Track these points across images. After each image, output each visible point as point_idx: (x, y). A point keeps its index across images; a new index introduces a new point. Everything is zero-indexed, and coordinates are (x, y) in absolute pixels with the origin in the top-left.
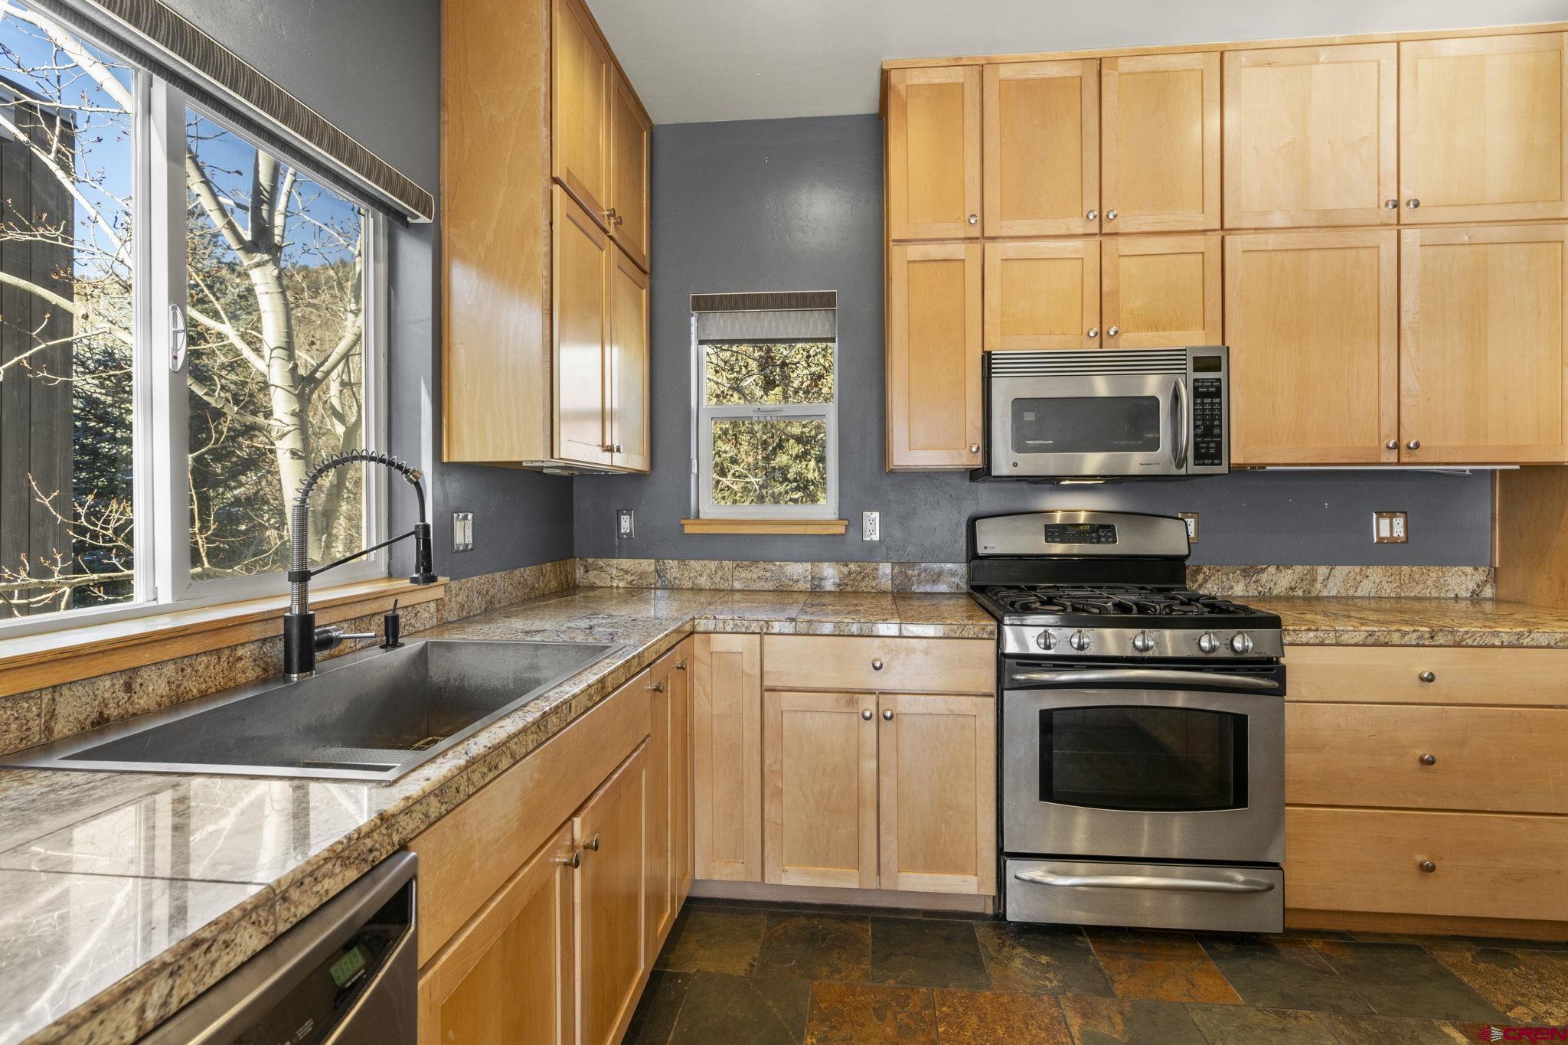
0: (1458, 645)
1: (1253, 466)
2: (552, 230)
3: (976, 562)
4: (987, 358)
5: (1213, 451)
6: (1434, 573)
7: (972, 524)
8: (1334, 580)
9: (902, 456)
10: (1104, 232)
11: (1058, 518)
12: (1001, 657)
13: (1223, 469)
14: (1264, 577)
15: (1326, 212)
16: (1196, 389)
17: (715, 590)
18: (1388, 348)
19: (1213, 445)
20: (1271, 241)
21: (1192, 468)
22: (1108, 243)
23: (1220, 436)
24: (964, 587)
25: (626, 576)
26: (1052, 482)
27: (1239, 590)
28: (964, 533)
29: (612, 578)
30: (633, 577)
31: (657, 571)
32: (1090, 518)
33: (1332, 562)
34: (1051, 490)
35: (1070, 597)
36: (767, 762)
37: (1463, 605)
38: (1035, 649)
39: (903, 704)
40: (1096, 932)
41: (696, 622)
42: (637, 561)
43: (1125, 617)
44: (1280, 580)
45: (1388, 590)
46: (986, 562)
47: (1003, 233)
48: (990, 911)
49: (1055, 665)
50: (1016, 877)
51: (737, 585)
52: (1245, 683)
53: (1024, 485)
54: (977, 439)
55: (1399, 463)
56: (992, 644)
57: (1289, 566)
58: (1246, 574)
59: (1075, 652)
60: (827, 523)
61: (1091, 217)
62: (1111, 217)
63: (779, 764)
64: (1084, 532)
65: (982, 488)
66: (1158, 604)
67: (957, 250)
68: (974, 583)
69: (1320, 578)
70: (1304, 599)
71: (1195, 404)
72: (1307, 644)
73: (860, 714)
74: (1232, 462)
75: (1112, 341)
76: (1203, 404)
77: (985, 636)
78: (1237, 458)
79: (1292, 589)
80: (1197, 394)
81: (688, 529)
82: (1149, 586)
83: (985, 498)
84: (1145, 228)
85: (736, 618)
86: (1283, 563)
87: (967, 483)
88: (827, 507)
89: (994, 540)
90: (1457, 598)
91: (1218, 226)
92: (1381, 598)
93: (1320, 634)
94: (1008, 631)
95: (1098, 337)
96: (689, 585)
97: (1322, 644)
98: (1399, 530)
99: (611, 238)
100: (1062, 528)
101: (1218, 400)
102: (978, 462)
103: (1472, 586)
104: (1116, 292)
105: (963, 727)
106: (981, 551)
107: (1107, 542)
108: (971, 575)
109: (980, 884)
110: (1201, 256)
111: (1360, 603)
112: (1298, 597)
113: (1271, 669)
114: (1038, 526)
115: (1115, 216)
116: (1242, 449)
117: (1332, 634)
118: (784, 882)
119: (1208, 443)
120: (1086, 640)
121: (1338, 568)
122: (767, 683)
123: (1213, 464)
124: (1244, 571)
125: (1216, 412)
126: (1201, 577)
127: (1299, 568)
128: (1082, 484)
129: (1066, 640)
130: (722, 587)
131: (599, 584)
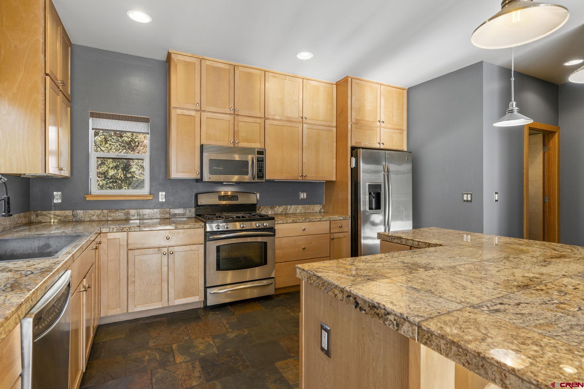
0: (310, 222)
1: (272, 180)
2: (45, 92)
3: (198, 207)
4: (202, 146)
5: (261, 176)
6: (312, 206)
7: (196, 196)
8: (291, 209)
9: (175, 174)
10: (235, 114)
11: (223, 193)
12: (206, 233)
13: (264, 180)
14: (276, 209)
15: (288, 117)
16: (258, 159)
17: (100, 221)
18: (300, 152)
19: (262, 174)
20: (276, 123)
21: (256, 180)
22: (236, 117)
23: (263, 172)
24: (194, 216)
25: (58, 217)
26: (221, 183)
27: (270, 213)
28: (194, 199)
29: (50, 218)
30: (61, 218)
31: (73, 215)
32: (231, 193)
33: (291, 205)
34: (220, 185)
35: (225, 215)
36: (129, 273)
37: (318, 214)
38: (215, 229)
39: (176, 249)
40: (231, 304)
41: (102, 229)
42: (63, 211)
43: (239, 219)
44: (279, 209)
45: (303, 211)
46: (200, 207)
47: (207, 110)
48: (202, 306)
49: (220, 233)
50: (210, 293)
51: (110, 219)
52: (266, 234)
53: (212, 184)
54: (198, 170)
55: (302, 180)
56: (203, 229)
57: (281, 206)
58: (271, 208)
59: (225, 229)
60: (146, 196)
61: (232, 109)
62: (237, 110)
63: (134, 273)
64: (230, 198)
65: (199, 184)
66: (247, 216)
67: (193, 113)
68: (197, 214)
69: (288, 209)
70: (285, 214)
71: (257, 163)
72: (280, 224)
73: (162, 253)
74: (266, 179)
75: (237, 144)
76: (259, 163)
77: (201, 227)
78: (268, 177)
79: (282, 212)
80: (258, 161)
81: (88, 199)
82: (247, 212)
83: (201, 188)
84: (245, 114)
85: (117, 227)
86: (280, 205)
87: (195, 183)
88: (146, 190)
89: (204, 200)
90: (316, 212)
91: (264, 117)
92: (301, 213)
93: (283, 221)
94: (207, 225)
95: (233, 143)
96: (87, 219)
97: (283, 223)
98: (305, 196)
99: (60, 90)
100: (224, 196)
101: (263, 163)
102: (199, 177)
103: (319, 209)
104: (238, 131)
105: (194, 254)
106: (199, 204)
107: (236, 200)
108: (196, 211)
109: (199, 298)
110: (259, 124)
111: (297, 214)
112: (283, 214)
113: (272, 230)
114: (216, 196)
115: (238, 110)
116: (269, 175)
117: (285, 221)
118: (135, 311)
119: (260, 174)
120: (229, 226)
121: (292, 206)
122: (130, 247)
123: (261, 179)
124: (271, 207)
125: (262, 166)
126: (260, 209)
127: (284, 206)
128: (230, 184)
129: (223, 226)
130: (103, 219)
131: (43, 221)
